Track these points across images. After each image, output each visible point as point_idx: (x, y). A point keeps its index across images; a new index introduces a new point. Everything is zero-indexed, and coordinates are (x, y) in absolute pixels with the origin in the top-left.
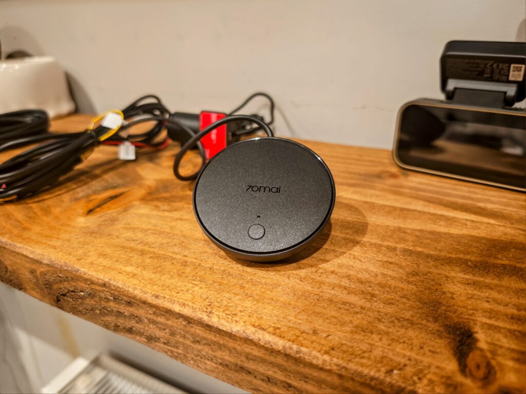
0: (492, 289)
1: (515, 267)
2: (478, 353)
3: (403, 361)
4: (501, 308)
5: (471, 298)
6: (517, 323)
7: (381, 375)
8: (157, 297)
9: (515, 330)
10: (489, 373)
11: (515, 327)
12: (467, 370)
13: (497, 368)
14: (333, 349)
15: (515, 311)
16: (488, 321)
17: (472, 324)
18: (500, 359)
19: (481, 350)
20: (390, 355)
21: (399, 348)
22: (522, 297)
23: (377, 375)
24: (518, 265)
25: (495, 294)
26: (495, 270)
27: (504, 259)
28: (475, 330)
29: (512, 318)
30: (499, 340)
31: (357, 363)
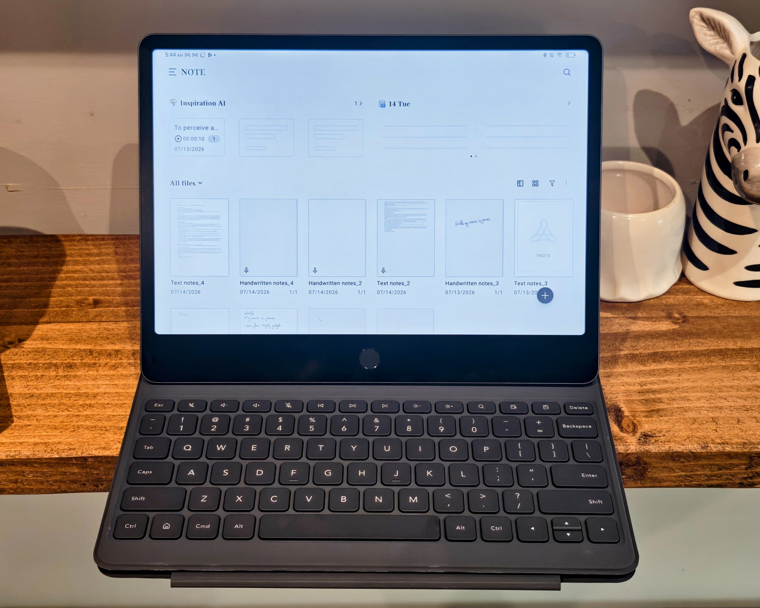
0: (623, 376)
1: (633, 354)
2: (625, 419)
4: (631, 388)
5: (613, 386)
6: (642, 395)
9: (642, 400)
10: (635, 427)
11: (642, 398)
12: (624, 429)
13: (638, 424)
15: (639, 387)
16: (626, 398)
17: (618, 404)
18: (638, 419)
19: (627, 416)
22: (641, 376)
24: (635, 352)
25: (625, 379)
26: (621, 360)
27: (625, 349)
28: (621, 406)
29: (639, 393)
30: (635, 408)
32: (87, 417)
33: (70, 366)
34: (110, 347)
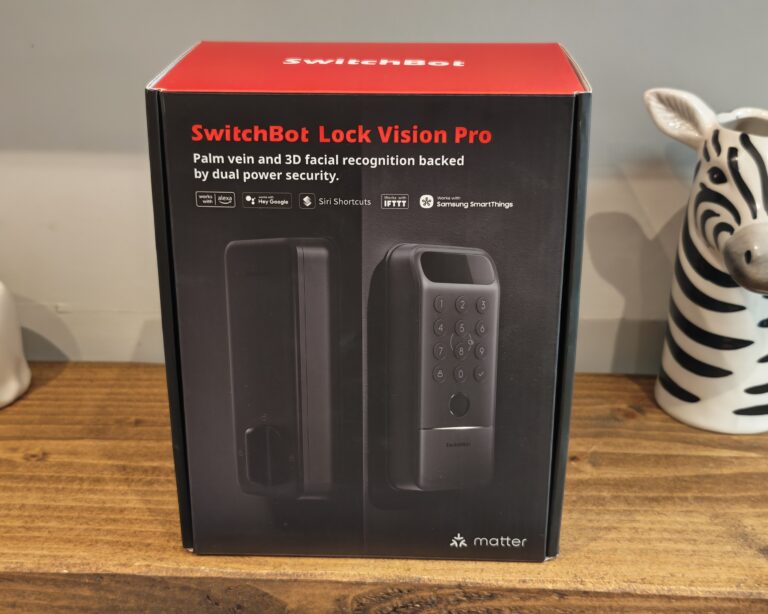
3: (743, 577)
7: (735, 589)
8: (524, 581)
20: (732, 576)
21: (736, 570)
23: (731, 589)
31: (715, 586)
32: (109, 532)
33: (98, 481)
34: (147, 464)
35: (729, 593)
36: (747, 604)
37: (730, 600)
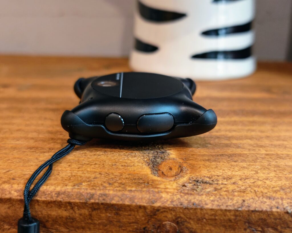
3: (93, 176)
10: (181, 171)
12: (160, 173)
14: (13, 179)
18: (191, 162)
19: (173, 159)
35: (59, 194)
36: (85, 211)
37: (59, 204)
